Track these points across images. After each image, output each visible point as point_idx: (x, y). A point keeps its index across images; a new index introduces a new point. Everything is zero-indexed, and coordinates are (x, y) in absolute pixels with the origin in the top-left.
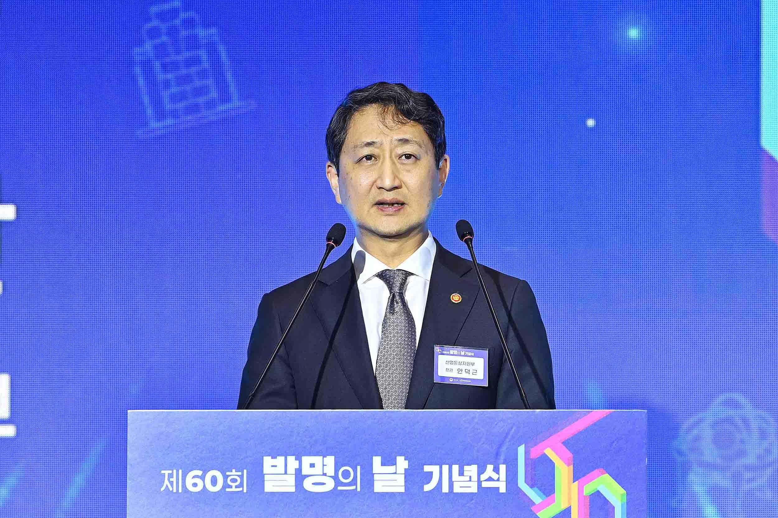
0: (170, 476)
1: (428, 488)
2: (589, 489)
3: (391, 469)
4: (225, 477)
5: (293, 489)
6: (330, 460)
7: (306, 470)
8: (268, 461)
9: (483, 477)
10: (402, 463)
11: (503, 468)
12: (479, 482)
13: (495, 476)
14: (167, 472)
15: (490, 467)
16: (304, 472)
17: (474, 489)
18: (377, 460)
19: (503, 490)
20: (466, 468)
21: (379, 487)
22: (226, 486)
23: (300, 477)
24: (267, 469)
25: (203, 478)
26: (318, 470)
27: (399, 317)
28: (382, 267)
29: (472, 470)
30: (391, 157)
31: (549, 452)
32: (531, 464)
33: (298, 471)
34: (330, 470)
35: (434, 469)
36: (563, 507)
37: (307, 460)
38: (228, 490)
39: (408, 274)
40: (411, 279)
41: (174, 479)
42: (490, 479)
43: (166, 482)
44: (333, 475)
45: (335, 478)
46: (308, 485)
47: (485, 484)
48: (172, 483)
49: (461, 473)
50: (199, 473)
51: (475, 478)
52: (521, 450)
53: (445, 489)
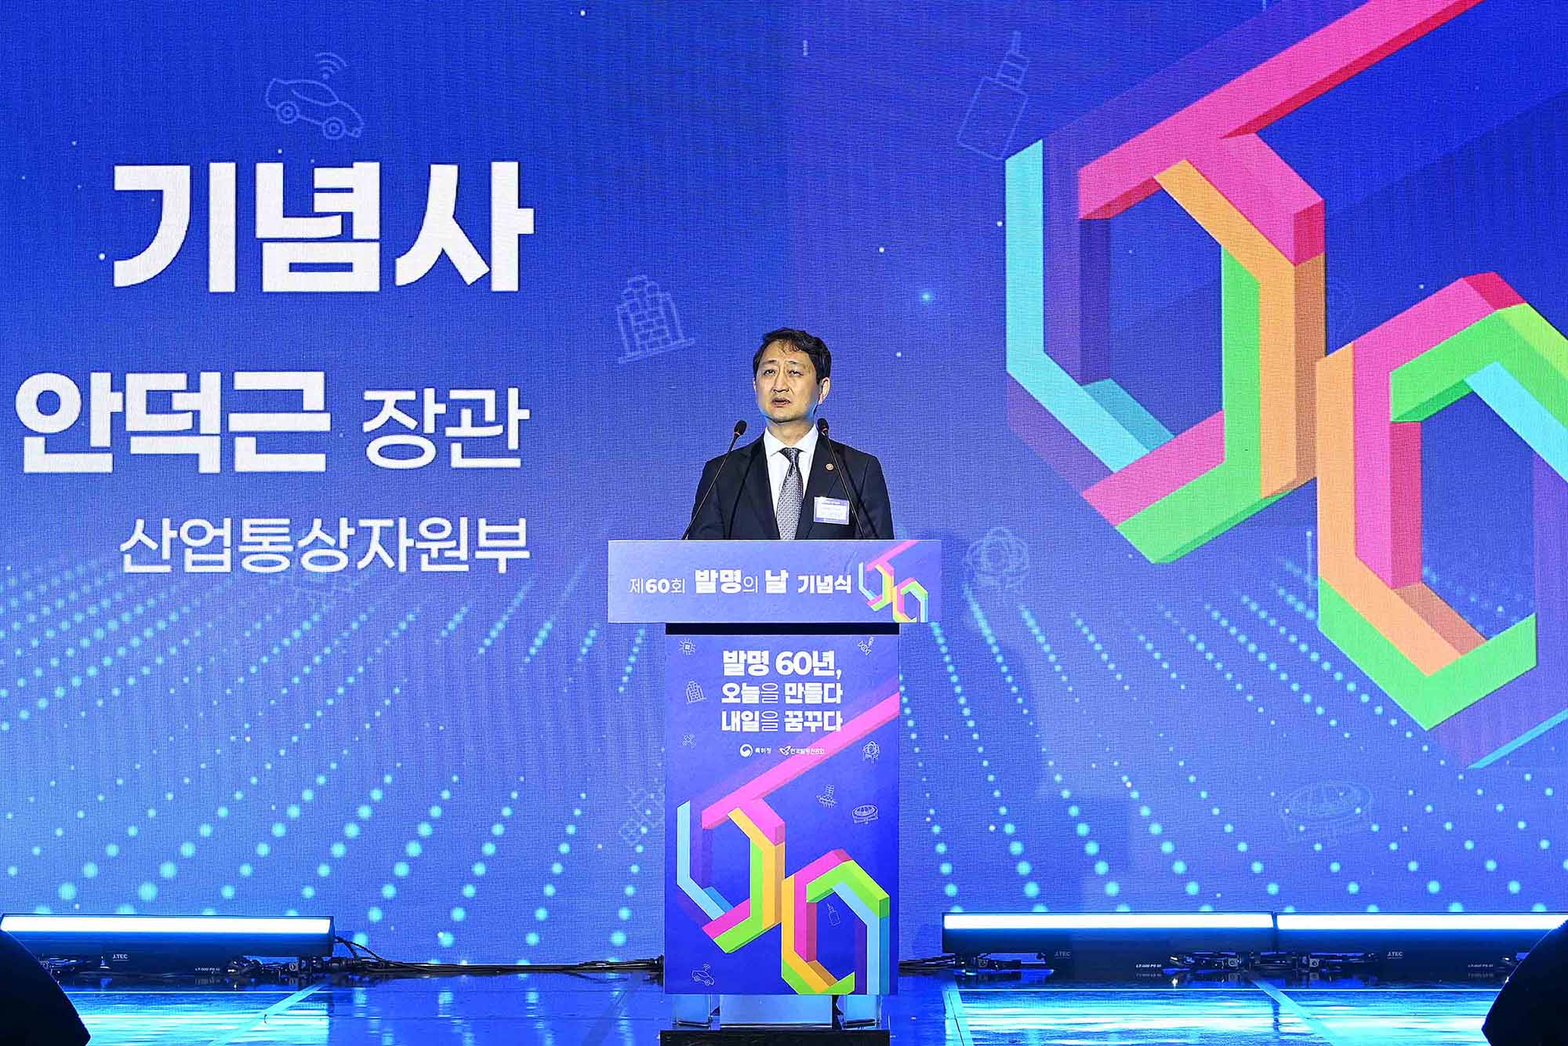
0: (636, 583)
1: (801, 590)
2: (904, 591)
3: (778, 578)
4: (671, 584)
5: (714, 591)
6: (738, 573)
7: (723, 579)
8: (698, 573)
9: (836, 583)
10: (784, 574)
11: (849, 578)
12: (834, 587)
13: (844, 583)
14: (633, 580)
15: (841, 577)
16: (722, 581)
17: (830, 591)
18: (768, 573)
19: (849, 591)
20: (826, 578)
21: (770, 590)
22: (671, 589)
23: (719, 583)
24: (698, 578)
25: (657, 584)
26: (730, 579)
27: (794, 479)
28: (782, 446)
29: (829, 579)
30: (784, 372)
31: (879, 567)
32: (867, 575)
33: (718, 579)
34: (738, 579)
35: (806, 578)
36: (888, 602)
37: (723, 573)
38: (673, 592)
39: (799, 451)
40: (801, 455)
41: (638, 585)
42: (841, 585)
43: (633, 587)
44: (740, 581)
45: (741, 584)
46: (724, 588)
47: (837, 588)
48: (637, 587)
49: (822, 581)
50: (654, 581)
51: (831, 584)
52: (861, 566)
53: (812, 591)
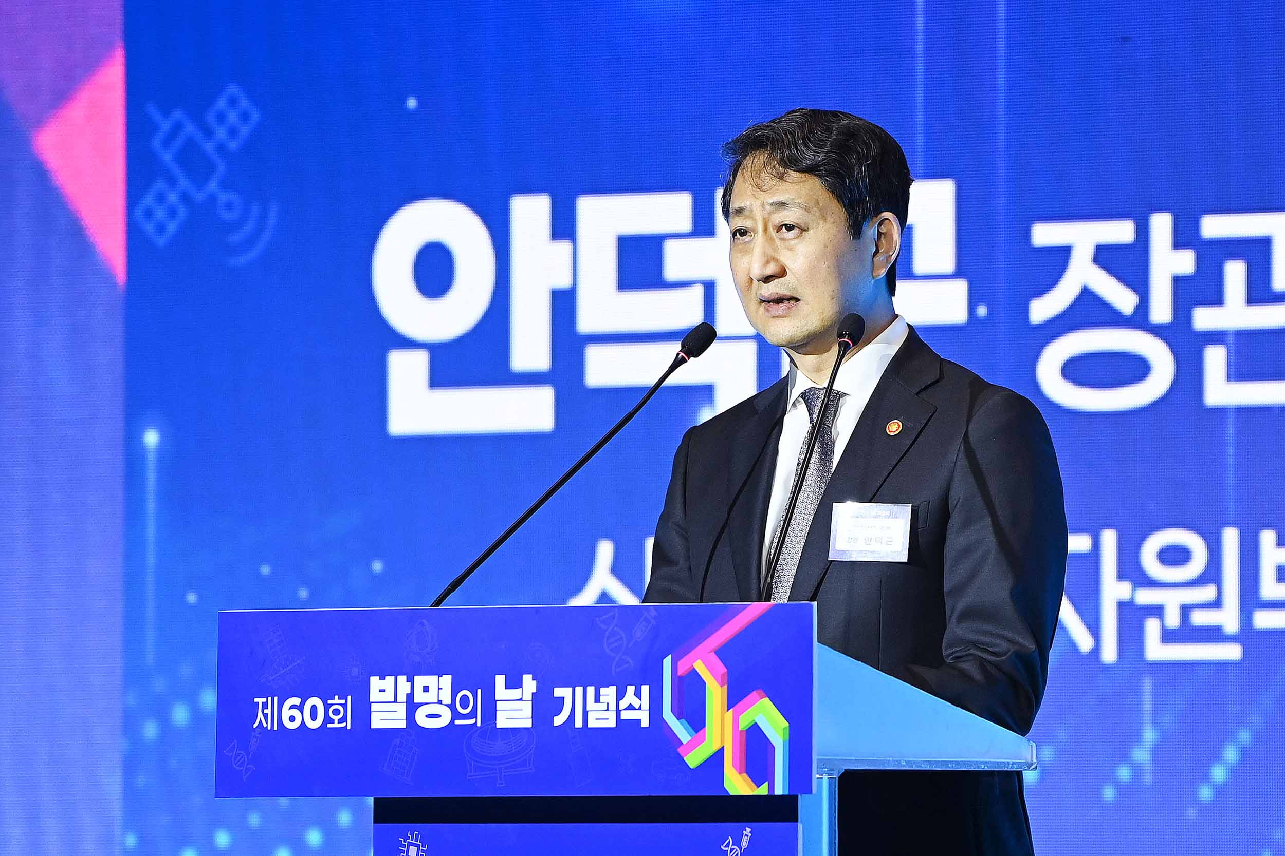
0: (265, 705)
1: (559, 720)
2: (745, 722)
3: (516, 694)
4: (327, 707)
5: (402, 724)
6: (447, 680)
7: (419, 697)
8: (375, 681)
9: (623, 704)
10: (529, 684)
11: (645, 689)
12: (618, 712)
13: (636, 703)
14: (260, 701)
15: (631, 689)
16: (417, 700)
17: (612, 723)
18: (500, 680)
19: (645, 723)
20: (603, 691)
21: (502, 721)
22: (327, 720)
23: (412, 706)
24: (374, 696)
25: (300, 708)
26: (432, 695)
29: (609, 693)
31: (700, 667)
33: (410, 696)
34: (447, 696)
35: (567, 693)
36: (715, 748)
37: (420, 681)
38: (329, 726)
41: (268, 711)
42: (630, 707)
43: (260, 715)
44: (449, 702)
45: (452, 707)
46: (420, 718)
47: (626, 715)
48: (265, 716)
49: (597, 700)
50: (296, 701)
51: (613, 706)
52: (667, 663)
53: (579, 723)
